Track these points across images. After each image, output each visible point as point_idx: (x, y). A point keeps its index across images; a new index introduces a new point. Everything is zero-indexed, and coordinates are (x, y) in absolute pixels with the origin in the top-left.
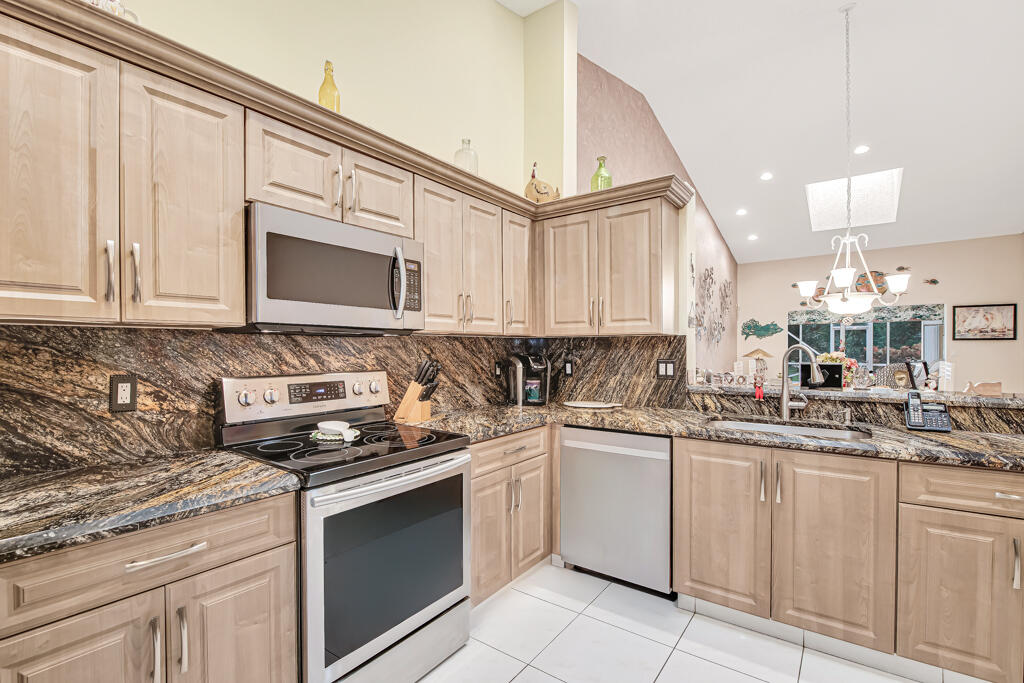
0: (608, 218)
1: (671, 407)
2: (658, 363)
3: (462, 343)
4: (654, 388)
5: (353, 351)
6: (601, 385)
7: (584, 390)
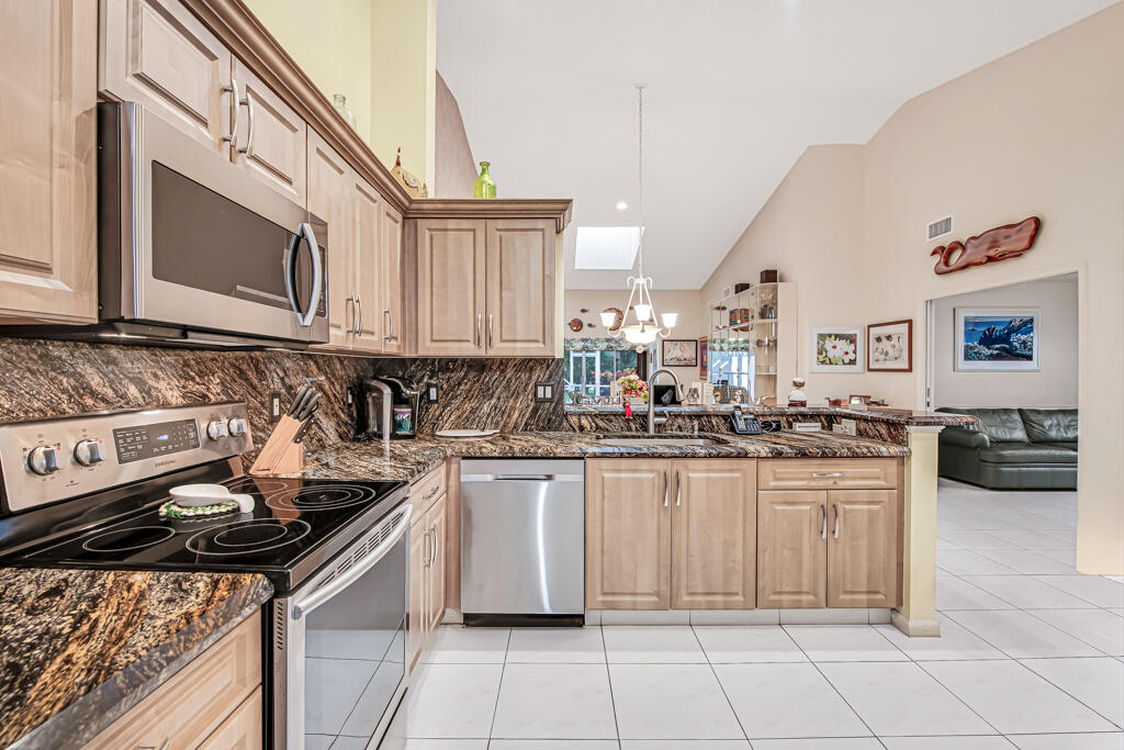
0: (498, 230)
1: (550, 429)
2: (536, 386)
3: (316, 362)
4: (532, 411)
5: (192, 374)
6: (473, 411)
7: (453, 417)
